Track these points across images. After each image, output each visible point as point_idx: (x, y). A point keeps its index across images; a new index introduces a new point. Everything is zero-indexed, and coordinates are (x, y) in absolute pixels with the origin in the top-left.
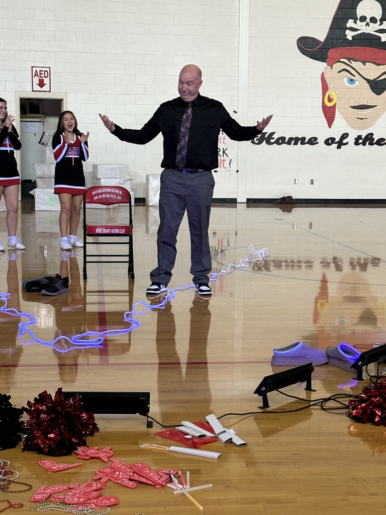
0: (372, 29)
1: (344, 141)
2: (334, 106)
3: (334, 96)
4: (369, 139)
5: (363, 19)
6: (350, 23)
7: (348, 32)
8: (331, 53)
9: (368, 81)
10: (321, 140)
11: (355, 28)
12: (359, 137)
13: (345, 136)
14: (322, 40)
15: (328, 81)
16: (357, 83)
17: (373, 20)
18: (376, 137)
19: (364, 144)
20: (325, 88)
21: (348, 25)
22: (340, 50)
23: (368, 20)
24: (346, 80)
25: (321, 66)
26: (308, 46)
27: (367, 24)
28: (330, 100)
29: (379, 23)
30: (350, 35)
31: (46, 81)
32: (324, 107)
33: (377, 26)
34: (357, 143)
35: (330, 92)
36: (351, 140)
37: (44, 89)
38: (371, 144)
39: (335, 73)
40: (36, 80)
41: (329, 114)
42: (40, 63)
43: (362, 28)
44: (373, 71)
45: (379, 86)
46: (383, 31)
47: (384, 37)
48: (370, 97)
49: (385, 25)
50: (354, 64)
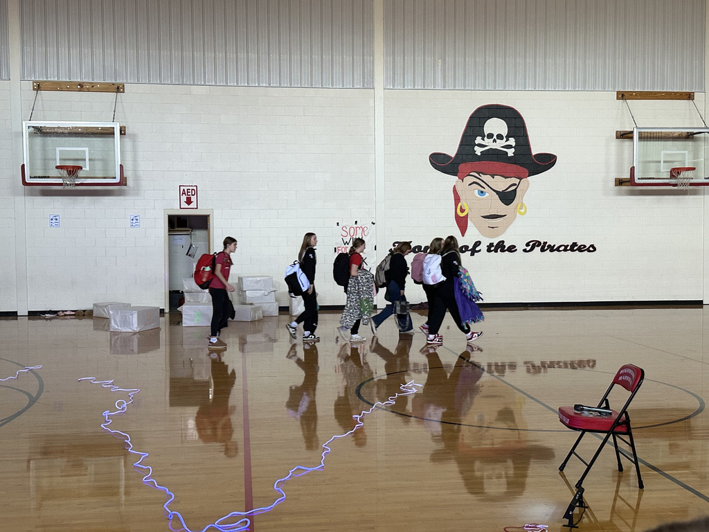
0: (498, 145)
1: (477, 249)
2: (467, 216)
3: (466, 207)
4: (500, 247)
5: (490, 136)
6: (478, 140)
7: (476, 148)
8: (461, 167)
9: (497, 192)
11: (483, 145)
12: (491, 245)
13: (478, 244)
14: (453, 156)
15: (459, 193)
16: (487, 194)
17: (500, 137)
18: (507, 245)
19: (496, 251)
20: (457, 199)
21: (477, 142)
22: (470, 165)
23: (495, 137)
24: (476, 192)
25: (453, 179)
26: (439, 162)
27: (495, 141)
28: (462, 211)
29: (505, 139)
30: (478, 151)
31: (193, 199)
32: (457, 216)
33: (503, 142)
34: (489, 250)
35: (463, 203)
36: (483, 247)
37: (191, 206)
38: (503, 251)
39: (466, 186)
40: (184, 198)
41: (462, 223)
42: (188, 182)
43: (490, 144)
44: (501, 183)
45: (507, 197)
46: (509, 147)
47: (511, 152)
48: (498, 207)
49: (512, 142)
50: (484, 177)
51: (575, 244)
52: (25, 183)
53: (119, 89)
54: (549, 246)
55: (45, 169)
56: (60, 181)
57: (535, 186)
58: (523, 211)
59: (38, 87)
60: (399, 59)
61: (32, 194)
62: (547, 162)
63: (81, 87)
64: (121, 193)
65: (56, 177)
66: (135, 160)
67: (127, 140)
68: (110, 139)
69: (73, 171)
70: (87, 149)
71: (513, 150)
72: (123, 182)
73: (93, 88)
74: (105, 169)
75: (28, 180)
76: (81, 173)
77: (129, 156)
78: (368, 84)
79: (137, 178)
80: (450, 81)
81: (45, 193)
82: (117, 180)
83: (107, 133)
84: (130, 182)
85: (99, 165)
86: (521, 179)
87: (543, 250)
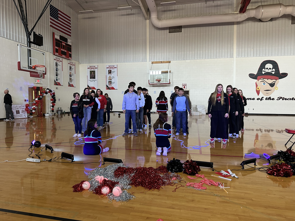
0: (270, 71)
1: (262, 99)
2: (259, 90)
3: (259, 88)
4: (270, 98)
5: (267, 68)
6: (264, 70)
7: (263, 72)
8: (258, 77)
9: (269, 84)
10: (256, 99)
11: (264, 71)
12: (267, 98)
13: (263, 98)
14: (256, 74)
15: (257, 84)
16: (266, 84)
17: (270, 69)
18: (272, 98)
19: (268, 100)
20: (257, 86)
21: (263, 70)
22: (260, 76)
23: (268, 69)
24: (262, 84)
25: (256, 80)
26: (252, 76)
27: (268, 70)
28: (258, 89)
29: (272, 69)
30: (263, 73)
31: (185, 87)
32: (257, 90)
33: (271, 70)
34: (266, 99)
35: (258, 87)
36: (264, 99)
37: (185, 88)
38: (270, 100)
39: (259, 82)
40: (183, 87)
41: (258, 92)
42: (184, 83)
43: (267, 71)
44: (270, 81)
45: (272, 85)
46: (273, 71)
47: (273, 73)
48: (269, 87)
49: (274, 70)
50: (265, 80)
51: (293, 98)
52: (149, 84)
53: (169, 62)
54: (285, 98)
55: (153, 81)
56: (156, 83)
57: (280, 82)
58: (277, 89)
59: (153, 63)
60: (240, 50)
61: (151, 86)
62: (285, 75)
63: (161, 62)
64: (169, 86)
65: (156, 82)
66: (172, 78)
67: (171, 74)
68: (167, 74)
69: (159, 81)
70: (162, 76)
71: (274, 72)
72: (170, 83)
73: (164, 62)
74: (166, 81)
75: (150, 83)
76: (161, 81)
77: (171, 77)
78: (232, 56)
79: (173, 82)
81: (153, 86)
82: (168, 83)
83: (167, 72)
84: (171, 83)
85: (164, 80)
86: (276, 80)
87: (283, 100)
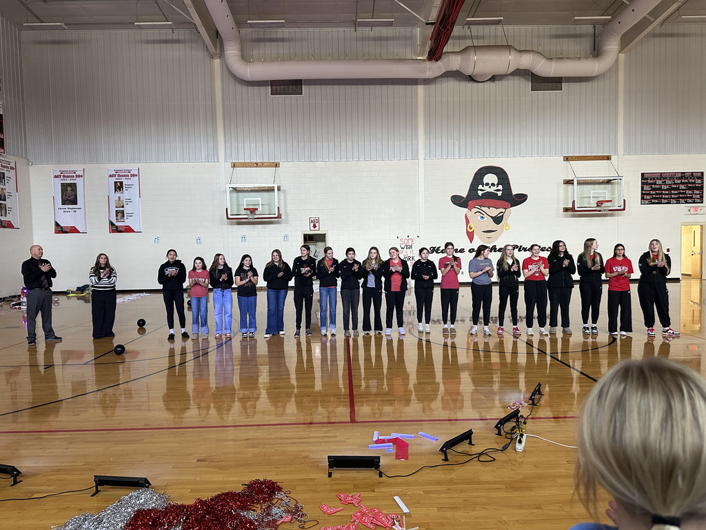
0: (492, 189)
2: (473, 231)
3: (472, 226)
5: (487, 184)
6: (480, 187)
7: (479, 192)
8: (470, 203)
9: (492, 217)
10: (467, 250)
11: (483, 189)
14: (465, 197)
15: (469, 218)
16: (485, 219)
17: (493, 185)
18: (498, 248)
20: (468, 222)
21: (479, 188)
22: (475, 201)
23: (490, 185)
24: (479, 217)
25: (465, 210)
26: (457, 200)
27: (490, 187)
28: (471, 228)
29: (496, 186)
30: (480, 193)
31: (317, 225)
32: (467, 232)
33: (495, 188)
35: (471, 224)
37: (316, 229)
39: (472, 213)
40: (312, 224)
41: (471, 236)
42: (314, 216)
43: (487, 189)
44: (494, 212)
45: (498, 220)
46: (499, 190)
47: (500, 194)
48: (493, 226)
49: (500, 187)
50: (483, 208)
52: (228, 218)
53: (277, 165)
54: (524, 248)
55: (238, 211)
56: (246, 216)
57: (514, 213)
58: (507, 228)
59: (234, 166)
60: (432, 142)
61: (232, 224)
62: (522, 198)
63: (257, 165)
64: (278, 223)
65: (244, 214)
66: (285, 204)
67: (281, 193)
68: (272, 193)
69: (253, 211)
70: (260, 199)
71: (501, 192)
72: (279, 216)
73: (263, 165)
74: (270, 210)
75: (230, 217)
76: (257, 212)
77: (282, 202)
78: (415, 156)
79: (287, 214)
80: (463, 153)
81: (239, 224)
82: (276, 216)
83: (271, 190)
84: (283, 217)
85: (266, 207)
86: (506, 209)
87: (519, 250)
